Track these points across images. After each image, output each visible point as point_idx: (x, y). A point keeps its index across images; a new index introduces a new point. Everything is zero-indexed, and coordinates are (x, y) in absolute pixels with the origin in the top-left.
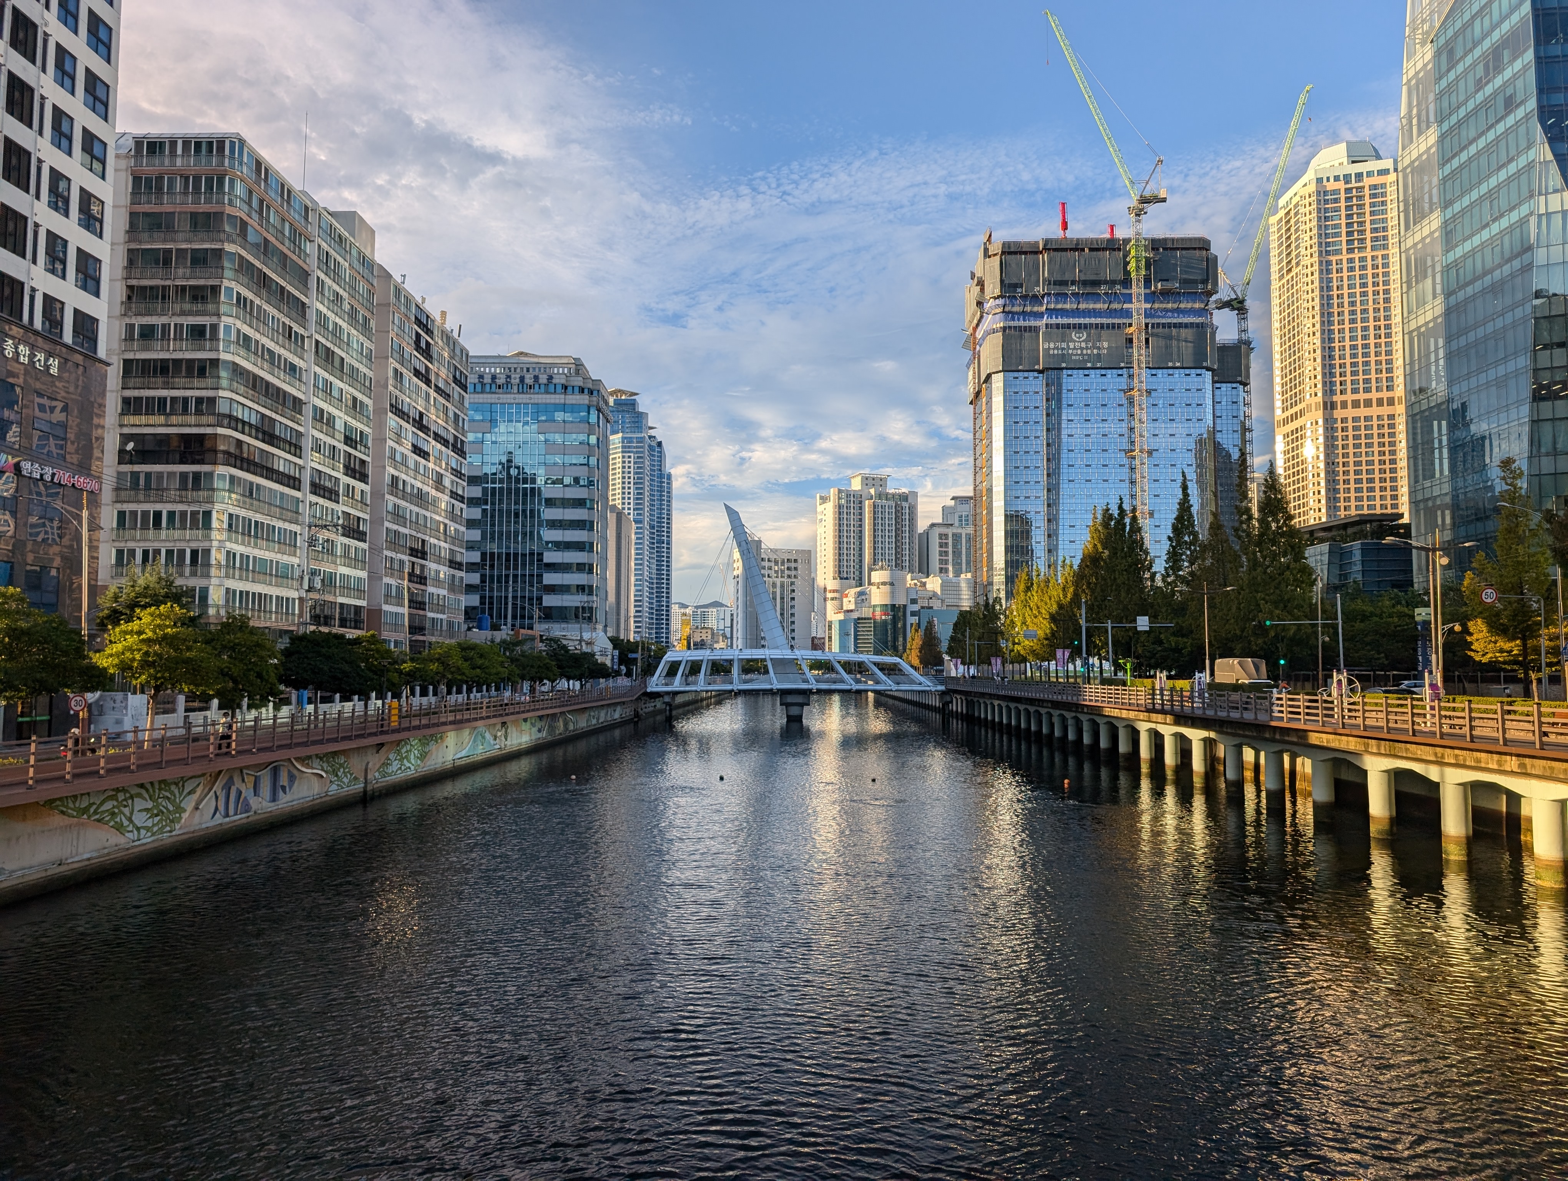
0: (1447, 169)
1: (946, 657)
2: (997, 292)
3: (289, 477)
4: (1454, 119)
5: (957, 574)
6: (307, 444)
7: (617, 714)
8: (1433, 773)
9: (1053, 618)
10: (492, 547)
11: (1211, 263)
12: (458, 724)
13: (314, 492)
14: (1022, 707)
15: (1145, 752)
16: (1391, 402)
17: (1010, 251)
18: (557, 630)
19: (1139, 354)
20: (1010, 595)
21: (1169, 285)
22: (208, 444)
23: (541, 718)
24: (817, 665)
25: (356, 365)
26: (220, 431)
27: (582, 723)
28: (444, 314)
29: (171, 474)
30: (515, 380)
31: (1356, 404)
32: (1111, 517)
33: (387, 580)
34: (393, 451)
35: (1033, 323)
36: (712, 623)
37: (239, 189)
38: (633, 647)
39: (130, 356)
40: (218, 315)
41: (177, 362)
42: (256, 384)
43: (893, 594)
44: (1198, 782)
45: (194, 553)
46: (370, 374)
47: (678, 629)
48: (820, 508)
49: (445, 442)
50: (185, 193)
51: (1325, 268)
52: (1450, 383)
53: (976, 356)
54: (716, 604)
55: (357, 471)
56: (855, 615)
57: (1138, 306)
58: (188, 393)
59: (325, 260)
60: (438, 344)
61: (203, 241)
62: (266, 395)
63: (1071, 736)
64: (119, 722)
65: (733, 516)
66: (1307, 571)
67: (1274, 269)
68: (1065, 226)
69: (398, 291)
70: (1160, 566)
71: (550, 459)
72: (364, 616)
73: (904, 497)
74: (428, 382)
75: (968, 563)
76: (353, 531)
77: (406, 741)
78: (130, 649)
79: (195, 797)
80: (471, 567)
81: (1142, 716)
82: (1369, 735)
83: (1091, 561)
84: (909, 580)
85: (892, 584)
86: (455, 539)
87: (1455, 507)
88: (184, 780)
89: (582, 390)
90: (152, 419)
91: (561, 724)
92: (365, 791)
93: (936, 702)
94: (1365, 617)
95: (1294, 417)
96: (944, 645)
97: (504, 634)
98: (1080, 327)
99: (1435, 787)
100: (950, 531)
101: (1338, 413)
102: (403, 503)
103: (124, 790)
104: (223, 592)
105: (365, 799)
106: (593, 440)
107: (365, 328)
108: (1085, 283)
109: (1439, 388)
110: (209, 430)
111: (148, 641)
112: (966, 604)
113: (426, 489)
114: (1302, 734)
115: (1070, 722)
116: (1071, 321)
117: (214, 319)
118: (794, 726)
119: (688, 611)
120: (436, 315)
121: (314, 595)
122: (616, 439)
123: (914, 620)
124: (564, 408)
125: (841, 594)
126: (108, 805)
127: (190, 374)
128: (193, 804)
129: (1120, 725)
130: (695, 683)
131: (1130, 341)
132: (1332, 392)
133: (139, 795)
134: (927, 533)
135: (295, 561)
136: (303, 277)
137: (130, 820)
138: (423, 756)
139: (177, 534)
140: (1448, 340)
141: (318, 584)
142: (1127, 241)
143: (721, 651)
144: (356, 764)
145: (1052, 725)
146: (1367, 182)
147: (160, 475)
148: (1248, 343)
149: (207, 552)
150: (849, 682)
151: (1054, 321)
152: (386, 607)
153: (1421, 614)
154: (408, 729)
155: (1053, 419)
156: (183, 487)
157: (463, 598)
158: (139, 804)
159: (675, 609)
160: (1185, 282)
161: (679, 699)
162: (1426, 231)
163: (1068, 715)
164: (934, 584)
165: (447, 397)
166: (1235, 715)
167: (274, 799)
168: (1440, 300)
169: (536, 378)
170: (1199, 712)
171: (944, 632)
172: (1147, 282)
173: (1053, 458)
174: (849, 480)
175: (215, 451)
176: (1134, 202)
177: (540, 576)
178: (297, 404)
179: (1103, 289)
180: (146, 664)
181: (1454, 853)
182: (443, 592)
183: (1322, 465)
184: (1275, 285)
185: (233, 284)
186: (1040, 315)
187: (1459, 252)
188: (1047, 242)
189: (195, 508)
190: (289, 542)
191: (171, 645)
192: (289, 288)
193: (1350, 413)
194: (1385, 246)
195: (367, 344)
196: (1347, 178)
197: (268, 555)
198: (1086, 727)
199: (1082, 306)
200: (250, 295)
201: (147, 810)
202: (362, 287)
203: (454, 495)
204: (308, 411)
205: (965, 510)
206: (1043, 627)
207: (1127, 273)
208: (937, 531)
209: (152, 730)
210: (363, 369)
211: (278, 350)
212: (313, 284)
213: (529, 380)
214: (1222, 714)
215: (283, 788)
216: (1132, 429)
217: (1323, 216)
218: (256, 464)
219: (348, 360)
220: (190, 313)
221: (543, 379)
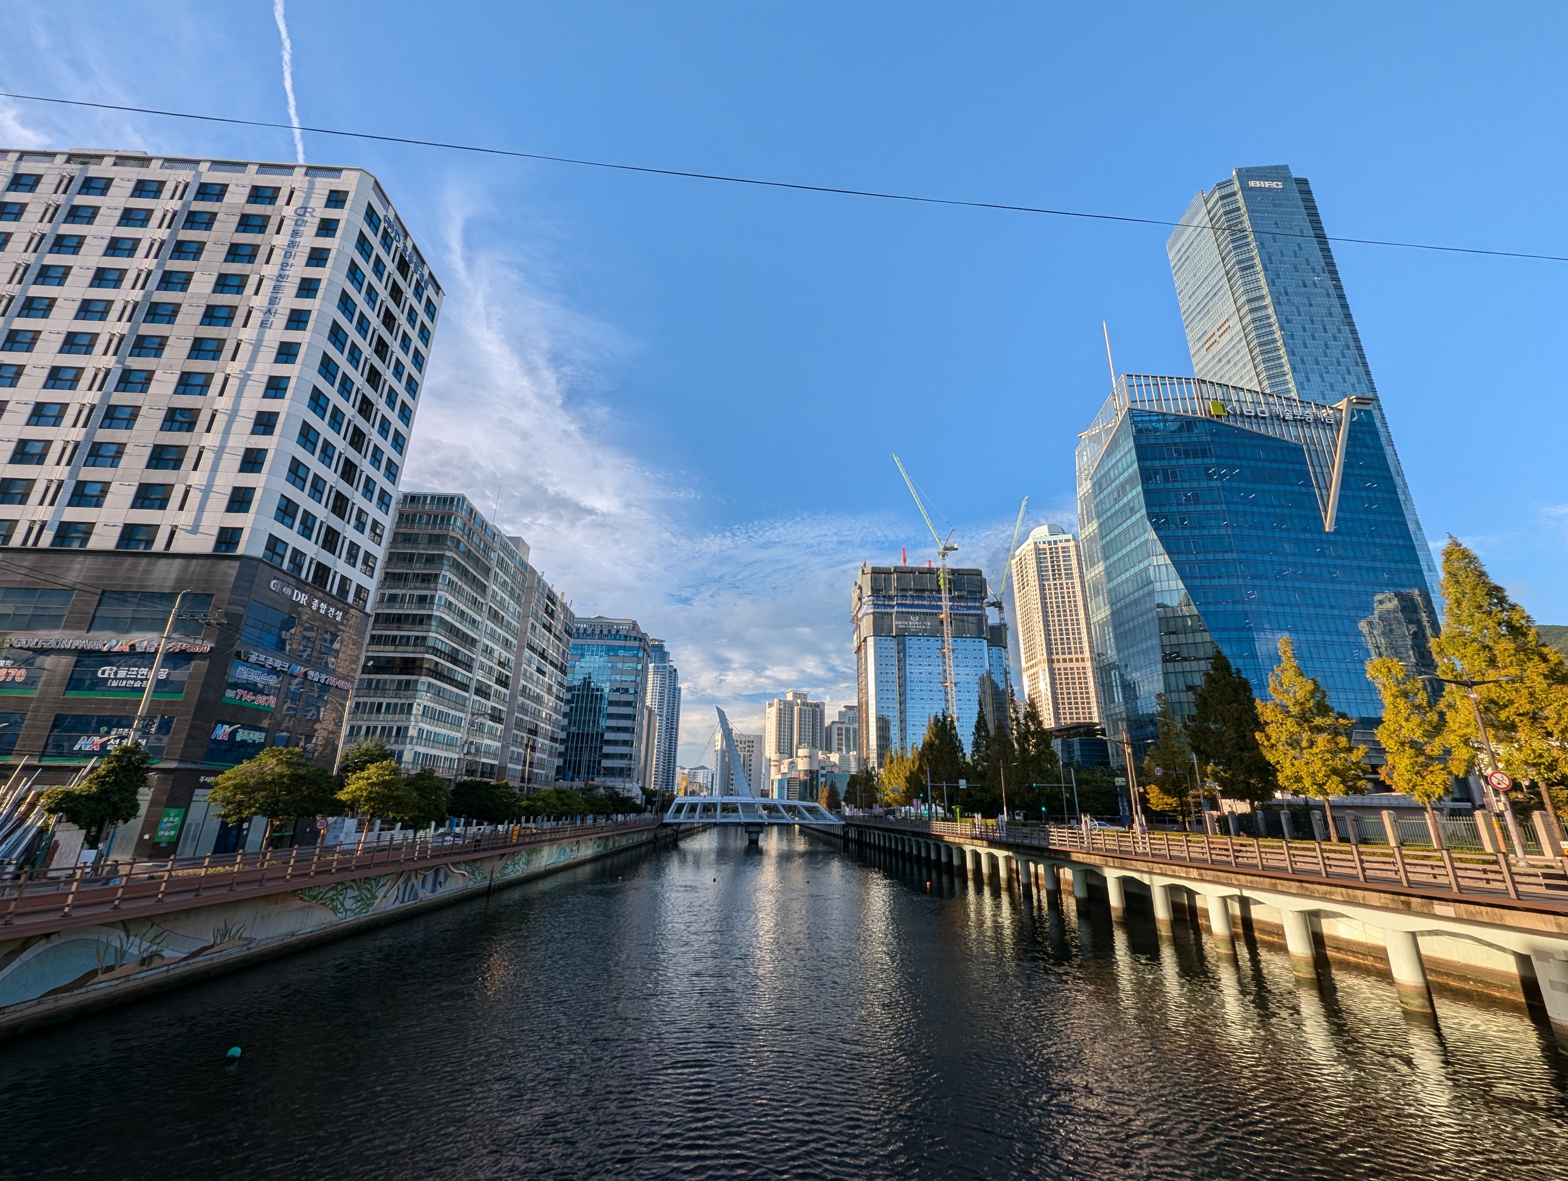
0: (1104, 541)
1: (843, 803)
2: (870, 593)
3: (463, 684)
4: (1105, 517)
5: (848, 752)
6: (476, 665)
7: (644, 837)
8: (1145, 879)
9: (908, 780)
10: (573, 729)
11: (983, 582)
12: (552, 841)
13: (476, 694)
14: (892, 835)
15: (970, 865)
16: (1083, 660)
17: (876, 572)
18: (610, 782)
19: (947, 629)
20: (880, 765)
21: (961, 593)
22: (418, 663)
23: (600, 838)
24: (765, 807)
25: (511, 620)
26: (427, 656)
27: (624, 842)
28: (563, 594)
29: (392, 681)
30: (597, 632)
31: (1065, 660)
32: (939, 720)
33: (512, 748)
34: (526, 670)
35: (889, 610)
36: (700, 780)
37: (459, 523)
38: (653, 793)
39: (380, 611)
40: (436, 590)
41: (408, 615)
42: (453, 631)
43: (811, 763)
44: (1003, 884)
45: (399, 729)
46: (517, 625)
47: (680, 782)
48: (768, 710)
49: (556, 666)
50: (427, 523)
51: (1042, 588)
52: (1118, 651)
53: (858, 627)
54: (703, 768)
55: (503, 682)
56: (788, 776)
57: (946, 603)
58: (411, 633)
59: (501, 563)
60: (558, 609)
61: (434, 549)
62: (457, 636)
63: (923, 854)
64: (337, 837)
65: (721, 714)
66: (1053, 754)
67: (1016, 587)
68: (905, 561)
69: (539, 580)
70: (968, 749)
71: (613, 677)
72: (496, 771)
73: (817, 705)
74: (550, 631)
75: (855, 745)
76: (496, 717)
77: (519, 852)
78: (360, 789)
79: (385, 889)
80: (562, 741)
81: (968, 841)
82: (1108, 854)
83: (929, 746)
84: (821, 755)
85: (810, 757)
86: (555, 723)
87: (1128, 720)
88: (380, 877)
89: (635, 639)
90: (387, 648)
91: (611, 843)
92: (490, 886)
93: (840, 832)
94: (1088, 783)
95: (1032, 667)
96: (842, 795)
97: (578, 784)
98: (914, 614)
99: (1147, 888)
100: (843, 726)
101: (1056, 665)
102: (528, 702)
103: (342, 883)
104: (412, 753)
105: (489, 892)
106: (640, 667)
107: (518, 600)
108: (916, 590)
109: (1112, 654)
110: (420, 656)
111: (373, 784)
112: (854, 770)
113: (542, 693)
114: (1067, 854)
115: (923, 845)
116: (910, 610)
117: (433, 592)
118: (753, 846)
119: (686, 771)
120: (559, 595)
121: (469, 758)
122: (651, 666)
123: (823, 779)
124: (624, 648)
125: (779, 762)
126: (330, 894)
127: (414, 622)
128: (383, 894)
129: (954, 847)
130: (693, 817)
131: (942, 622)
132: (1052, 654)
133: (351, 887)
134: (830, 727)
135: (459, 735)
136: (487, 571)
137: (342, 904)
138: (528, 863)
139: (390, 717)
140: (1115, 628)
141: (473, 751)
142: (938, 569)
143: (704, 797)
144: (487, 867)
145: (911, 848)
146: (1060, 545)
147: (385, 681)
148: (1005, 625)
149: (407, 728)
150: (788, 818)
151: (900, 610)
152: (510, 765)
153: (1119, 781)
154: (522, 844)
155: (902, 663)
156: (399, 688)
157: (556, 760)
158: (350, 893)
159: (678, 769)
160: (969, 592)
161: (682, 828)
162: (1097, 572)
163: (921, 840)
164: (834, 757)
165: (560, 640)
166: (1027, 842)
167: (433, 890)
168: (1108, 607)
169: (610, 631)
170: (1005, 839)
171: (842, 788)
172: (950, 592)
173: (902, 686)
174: (784, 694)
175: (422, 668)
176: (941, 550)
177: (601, 748)
178: (474, 642)
179: (927, 594)
180: (369, 799)
181: (1164, 931)
182: (545, 756)
183: (1049, 694)
184: (1017, 595)
185: (447, 573)
186: (893, 607)
187: (1115, 582)
188: (896, 568)
189: (403, 701)
190: (456, 723)
191: (385, 787)
192: (479, 577)
193: (1062, 665)
194: (1072, 578)
195: (518, 609)
196: (1049, 543)
197: (443, 731)
198: (932, 848)
199: (916, 602)
200: (456, 579)
201: (354, 897)
202: (519, 577)
203: (558, 697)
204: (480, 646)
205: (851, 714)
206: (902, 785)
207: (939, 586)
208: (836, 726)
209: (364, 843)
210: (514, 623)
211: (467, 610)
212: (492, 575)
213: (605, 632)
214: (1019, 841)
215: (440, 883)
216: (945, 671)
217: (1039, 561)
218: (445, 676)
219: (506, 617)
220: (420, 589)
221: (614, 632)
